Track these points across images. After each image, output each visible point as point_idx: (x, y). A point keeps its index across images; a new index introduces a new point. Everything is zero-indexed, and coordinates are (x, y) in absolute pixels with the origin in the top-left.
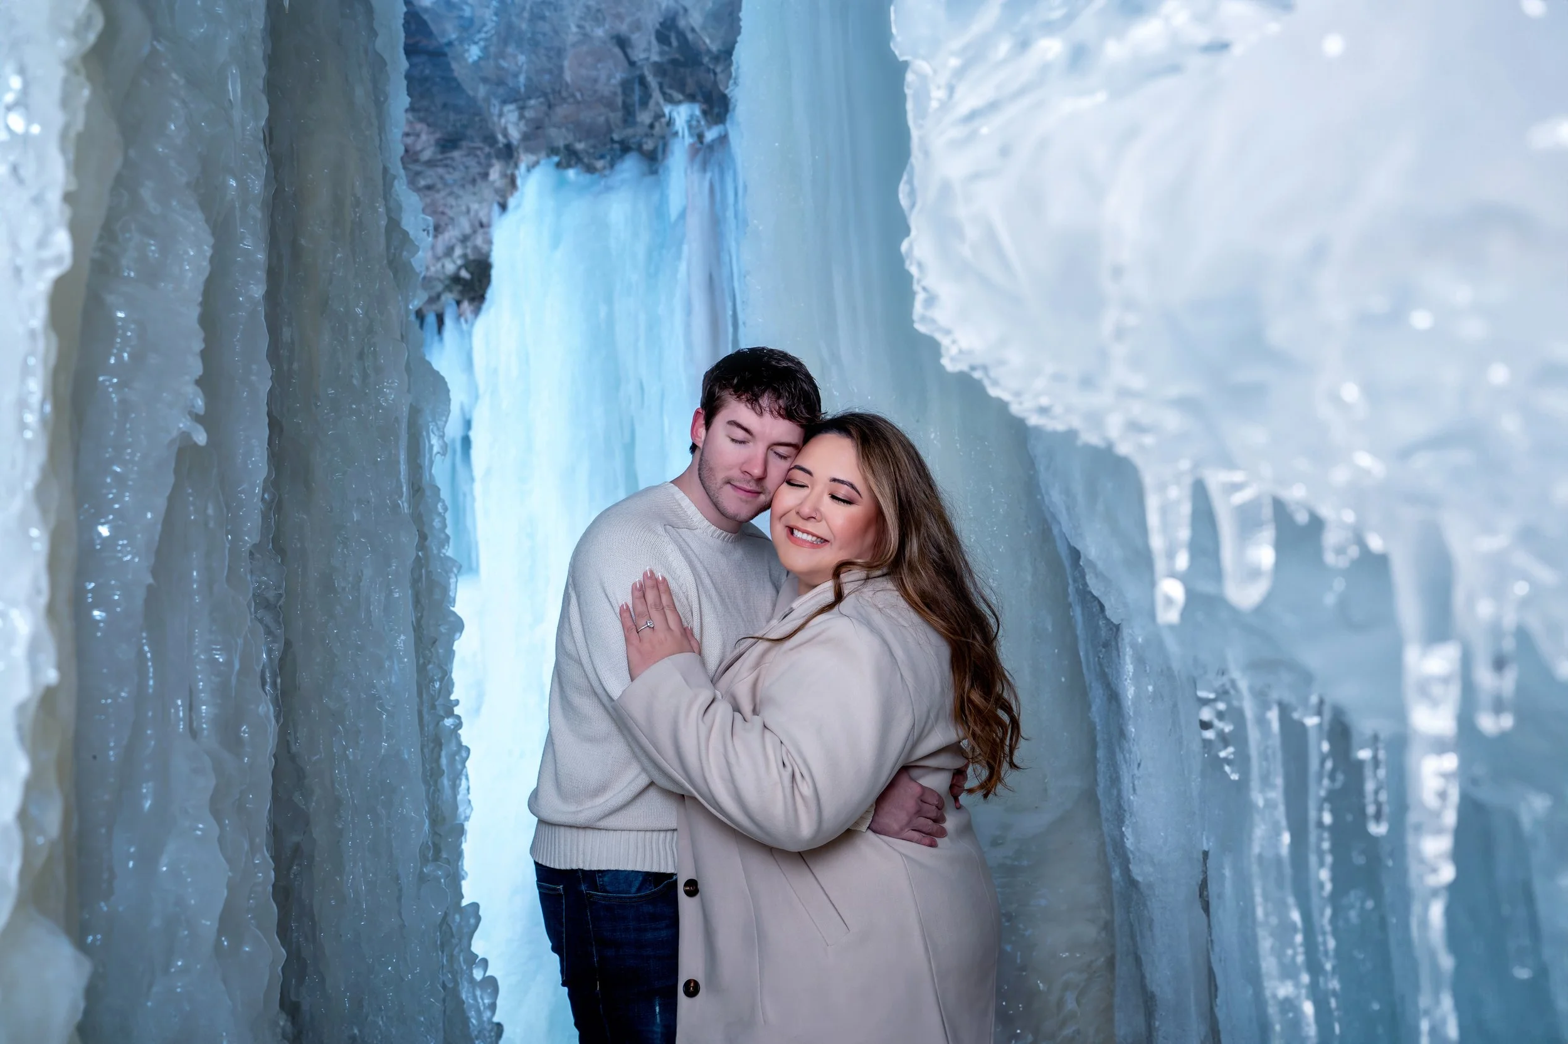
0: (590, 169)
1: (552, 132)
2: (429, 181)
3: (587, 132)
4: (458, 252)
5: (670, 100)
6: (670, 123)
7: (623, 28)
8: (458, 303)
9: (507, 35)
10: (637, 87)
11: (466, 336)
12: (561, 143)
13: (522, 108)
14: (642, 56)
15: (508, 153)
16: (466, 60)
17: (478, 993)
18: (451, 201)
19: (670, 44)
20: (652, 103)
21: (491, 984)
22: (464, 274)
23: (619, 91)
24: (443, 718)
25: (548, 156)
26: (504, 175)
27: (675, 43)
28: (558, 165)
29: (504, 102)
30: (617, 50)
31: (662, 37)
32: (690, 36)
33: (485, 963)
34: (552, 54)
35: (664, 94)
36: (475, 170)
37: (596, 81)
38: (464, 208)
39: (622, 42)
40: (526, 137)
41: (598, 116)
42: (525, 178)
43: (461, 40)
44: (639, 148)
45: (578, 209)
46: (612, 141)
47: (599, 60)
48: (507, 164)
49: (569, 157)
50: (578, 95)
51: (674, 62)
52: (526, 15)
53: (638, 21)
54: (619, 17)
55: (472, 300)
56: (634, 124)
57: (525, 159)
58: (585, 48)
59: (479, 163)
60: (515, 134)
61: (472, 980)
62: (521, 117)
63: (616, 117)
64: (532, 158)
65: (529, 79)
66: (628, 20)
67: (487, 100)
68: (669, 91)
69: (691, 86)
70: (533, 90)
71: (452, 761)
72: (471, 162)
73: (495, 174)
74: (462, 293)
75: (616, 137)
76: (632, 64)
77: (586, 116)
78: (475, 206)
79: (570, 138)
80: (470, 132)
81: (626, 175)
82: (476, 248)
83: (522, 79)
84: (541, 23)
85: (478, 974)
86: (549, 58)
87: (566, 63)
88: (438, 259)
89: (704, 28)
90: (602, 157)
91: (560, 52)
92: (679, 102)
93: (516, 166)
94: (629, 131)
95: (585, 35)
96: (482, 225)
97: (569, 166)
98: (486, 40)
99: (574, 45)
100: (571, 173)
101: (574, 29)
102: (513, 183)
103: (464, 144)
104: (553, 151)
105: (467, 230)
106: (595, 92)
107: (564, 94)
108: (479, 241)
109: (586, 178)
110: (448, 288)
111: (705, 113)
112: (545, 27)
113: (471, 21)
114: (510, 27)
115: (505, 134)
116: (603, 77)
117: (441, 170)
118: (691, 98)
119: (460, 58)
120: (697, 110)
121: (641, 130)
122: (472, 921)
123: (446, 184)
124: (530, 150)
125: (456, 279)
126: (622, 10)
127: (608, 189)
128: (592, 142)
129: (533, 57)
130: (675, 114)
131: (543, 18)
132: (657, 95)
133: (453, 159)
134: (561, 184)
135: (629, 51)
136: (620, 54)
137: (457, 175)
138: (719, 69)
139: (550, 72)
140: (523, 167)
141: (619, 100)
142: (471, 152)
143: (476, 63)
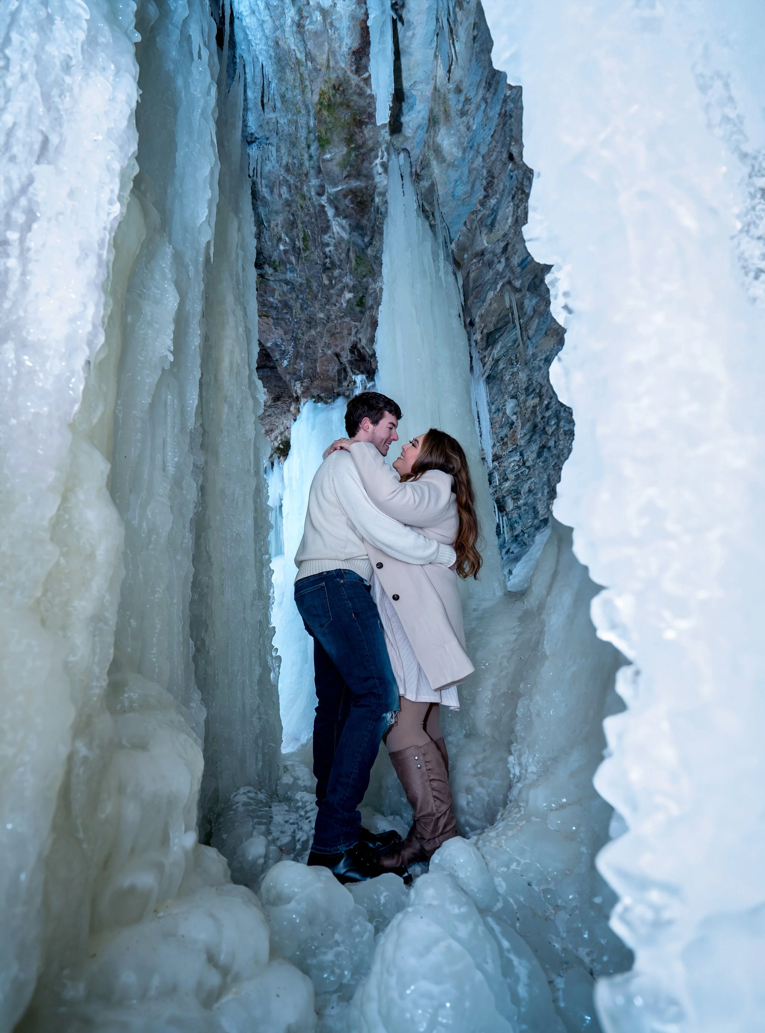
0: (326, 403)
1: (313, 390)
2: (269, 413)
3: (325, 390)
4: (279, 438)
5: (354, 373)
6: (355, 382)
7: (338, 350)
8: (279, 458)
9: (297, 355)
10: (343, 372)
11: (281, 469)
12: (316, 394)
13: (302, 383)
14: (345, 360)
15: (297, 400)
16: (282, 366)
17: (274, 661)
18: (277, 420)
19: (355, 354)
20: (348, 378)
21: (279, 658)
22: (281, 446)
23: (336, 374)
24: (264, 554)
25: (311, 399)
26: (295, 408)
27: (356, 353)
28: (315, 402)
29: (296, 381)
30: (336, 358)
31: (352, 351)
32: (362, 351)
33: (277, 649)
34: (313, 361)
35: (352, 371)
36: (286, 409)
37: (328, 371)
38: (281, 422)
39: (338, 355)
40: (303, 393)
41: (329, 384)
42: (302, 408)
43: (281, 358)
44: (344, 395)
45: (322, 416)
46: (334, 393)
47: (329, 363)
48: (297, 404)
49: (318, 399)
50: (322, 376)
51: (356, 360)
52: (303, 346)
53: (343, 347)
54: (336, 346)
55: (284, 456)
56: (342, 386)
57: (303, 400)
58: (324, 358)
59: (287, 406)
60: (299, 392)
61: (272, 656)
62: (302, 386)
63: (335, 384)
64: (306, 400)
65: (304, 371)
66: (340, 347)
67: (290, 381)
68: (354, 370)
69: (362, 368)
70: (306, 375)
71: (267, 573)
72: (284, 406)
73: (292, 409)
74: (280, 453)
75: (335, 391)
76: (341, 363)
77: (325, 384)
78: (285, 422)
79: (319, 392)
80: (284, 395)
81: (339, 404)
82: (285, 436)
83: (302, 372)
84: (309, 349)
85: (274, 654)
86: (312, 363)
87: (318, 365)
88: (272, 441)
89: (366, 345)
90: (330, 398)
91: (316, 361)
92: (358, 374)
93: (300, 404)
94: (340, 389)
95: (324, 353)
96: (287, 428)
97: (318, 402)
98: (289, 358)
99: (320, 357)
100: (319, 404)
101: (320, 351)
102: (299, 411)
103: (282, 399)
104: (313, 397)
105: (283, 430)
106: (328, 375)
107: (317, 377)
108: (286, 434)
109: (324, 406)
110: (275, 452)
111: (367, 377)
112: (310, 351)
113: (284, 351)
114: (298, 352)
115: (296, 393)
116: (331, 370)
117: (273, 409)
118: (362, 373)
119: (281, 365)
120: (364, 376)
121: (344, 388)
122: (272, 633)
123: (275, 414)
124: (304, 397)
125: (278, 448)
126: (337, 343)
127: (332, 409)
128: (327, 393)
129: (306, 363)
130: (356, 379)
131: (309, 348)
132: (350, 373)
133: (278, 405)
134: (316, 408)
135: (340, 358)
136: (337, 360)
137: (279, 411)
138: (372, 361)
139: (312, 368)
140: (302, 404)
141: (337, 378)
142: (284, 402)
143: (286, 367)
